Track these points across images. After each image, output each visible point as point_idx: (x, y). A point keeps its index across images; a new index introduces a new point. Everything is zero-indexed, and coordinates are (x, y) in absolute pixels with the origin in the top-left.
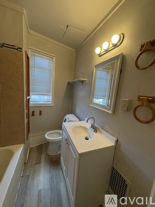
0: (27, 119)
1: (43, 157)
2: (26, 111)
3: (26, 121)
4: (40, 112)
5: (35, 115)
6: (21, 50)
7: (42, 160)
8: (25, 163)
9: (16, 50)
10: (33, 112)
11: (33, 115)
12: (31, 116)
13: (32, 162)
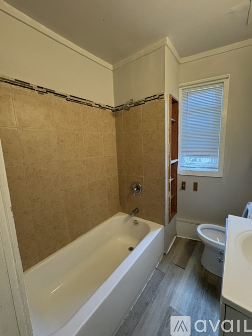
0: (170, 192)
1: (191, 262)
2: (168, 181)
3: (168, 195)
4: (196, 185)
5: (186, 189)
6: (162, 97)
7: (188, 266)
8: (165, 254)
9: (157, 100)
10: (184, 183)
11: (183, 188)
12: (180, 190)
13: (174, 259)
